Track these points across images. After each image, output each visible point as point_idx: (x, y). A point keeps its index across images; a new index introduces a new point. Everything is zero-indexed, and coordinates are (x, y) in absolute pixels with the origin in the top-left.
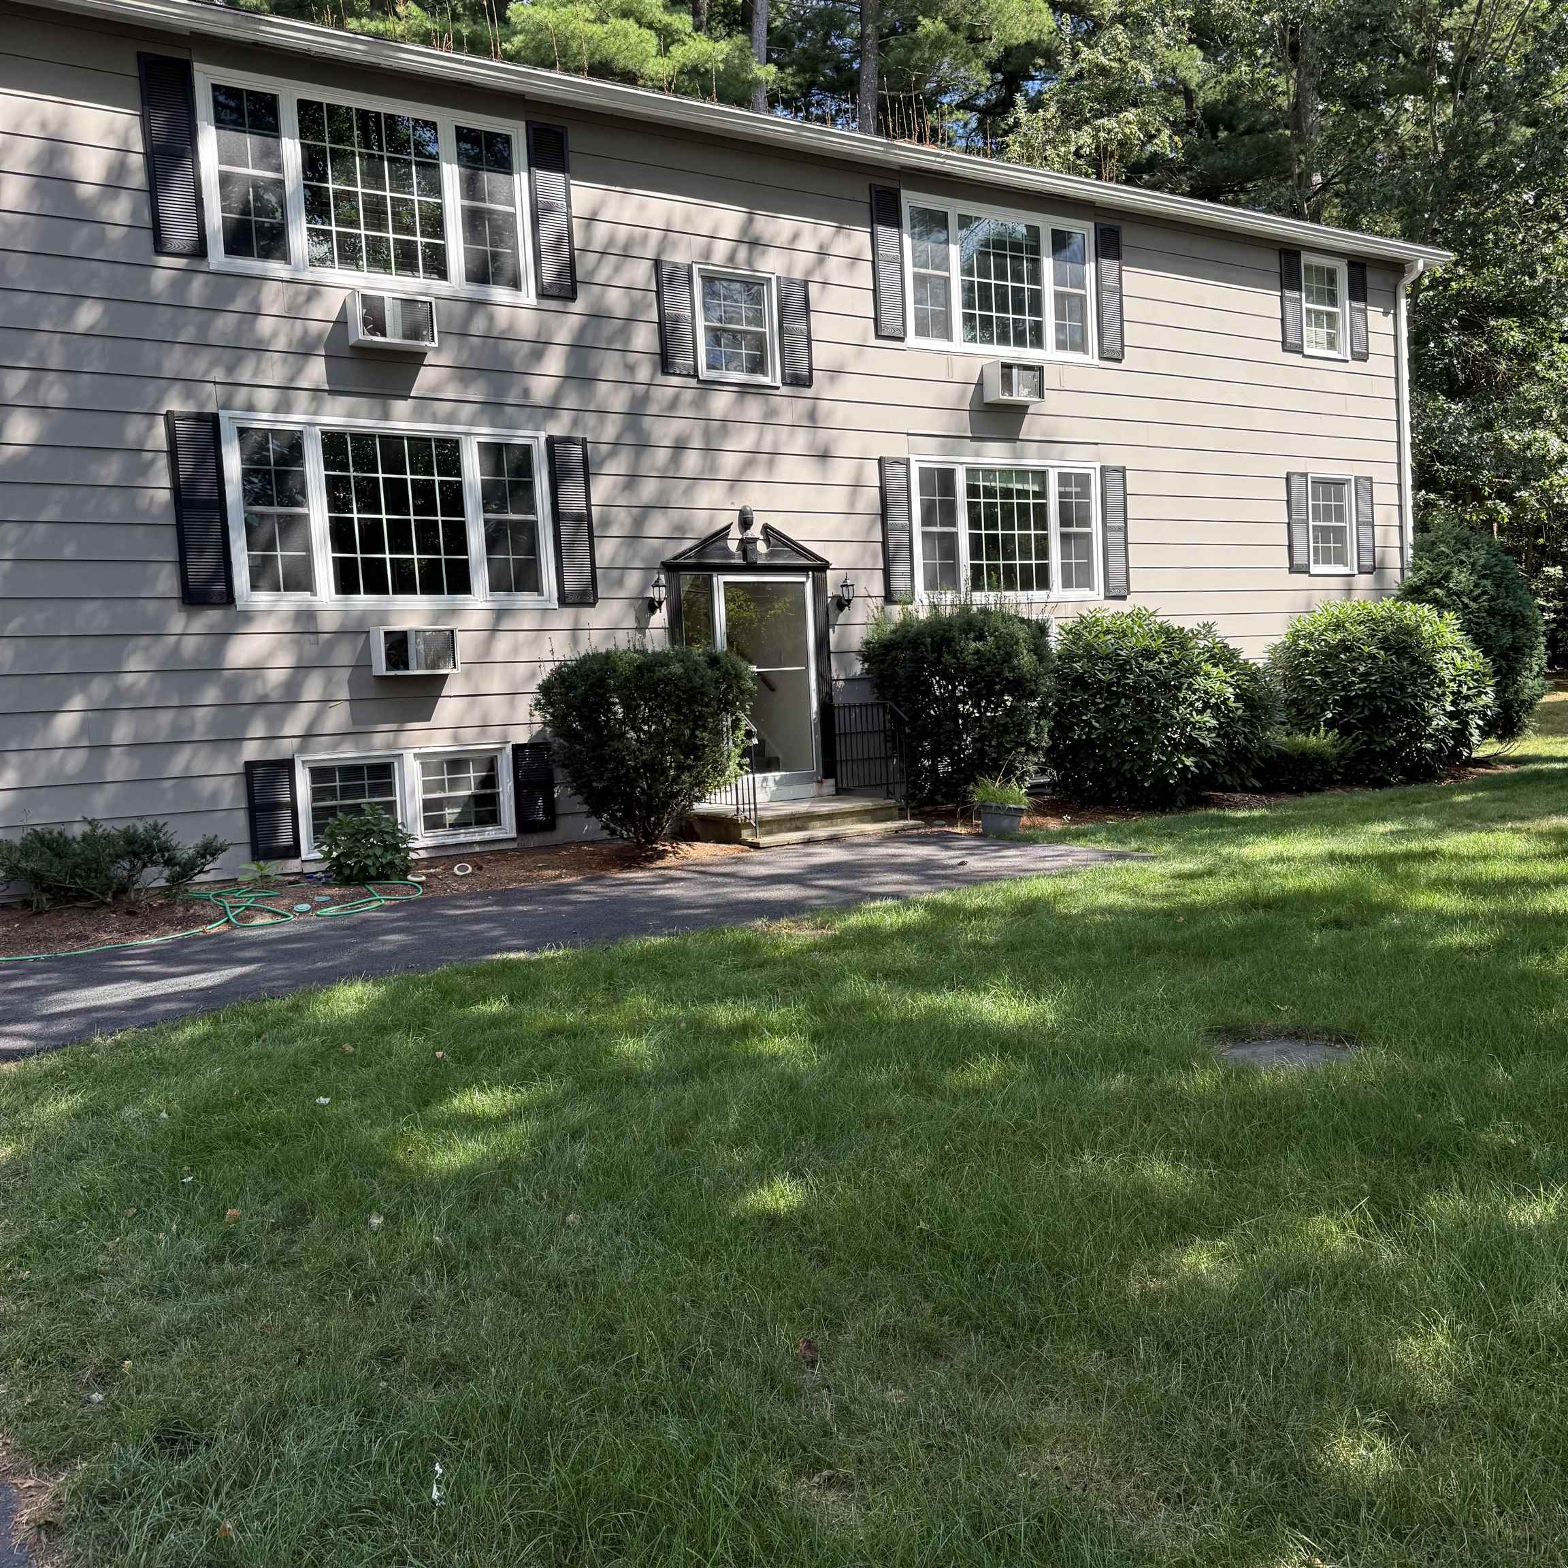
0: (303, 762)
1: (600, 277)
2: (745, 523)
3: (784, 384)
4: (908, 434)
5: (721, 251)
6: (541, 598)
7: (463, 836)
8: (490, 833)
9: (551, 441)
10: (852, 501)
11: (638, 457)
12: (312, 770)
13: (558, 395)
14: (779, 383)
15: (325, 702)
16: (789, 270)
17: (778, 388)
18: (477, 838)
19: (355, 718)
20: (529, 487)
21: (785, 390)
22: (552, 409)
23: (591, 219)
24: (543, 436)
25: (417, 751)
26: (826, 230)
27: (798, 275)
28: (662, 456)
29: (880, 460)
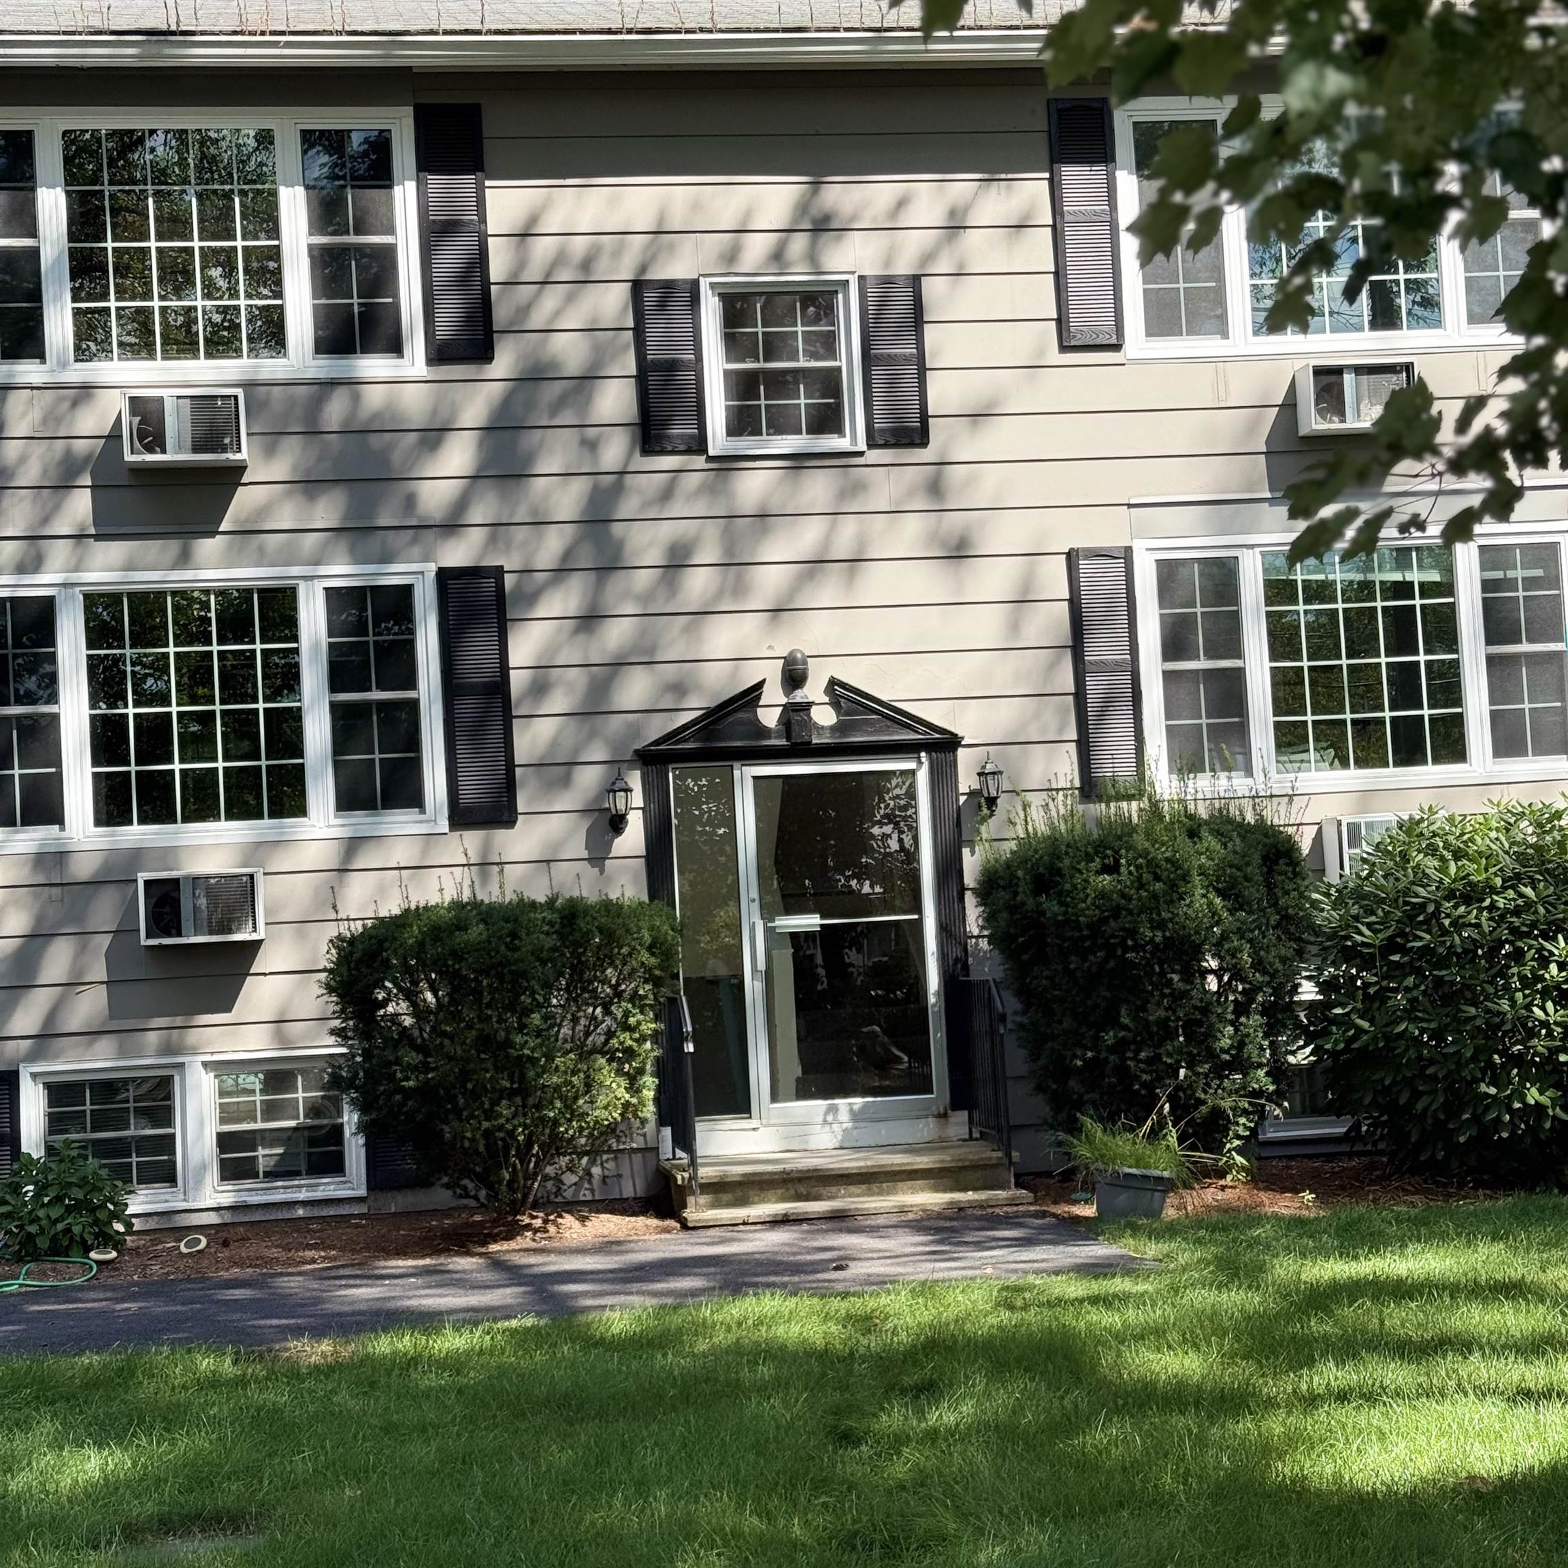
0: (34, 1076)
1: (538, 319)
2: (794, 677)
3: (871, 446)
4: (1130, 506)
5: (756, 249)
6: (422, 817)
7: (281, 1192)
8: (327, 1188)
9: (444, 576)
10: (1014, 627)
11: (599, 586)
12: (49, 1087)
13: (462, 504)
14: (862, 445)
15: (72, 984)
16: (888, 263)
17: (861, 454)
18: (302, 1195)
19: (115, 1009)
20: (408, 647)
21: (874, 456)
22: (451, 526)
23: (524, 235)
24: (431, 569)
25: (208, 1058)
26: (961, 187)
27: (903, 267)
28: (643, 579)
29: (1069, 555)
